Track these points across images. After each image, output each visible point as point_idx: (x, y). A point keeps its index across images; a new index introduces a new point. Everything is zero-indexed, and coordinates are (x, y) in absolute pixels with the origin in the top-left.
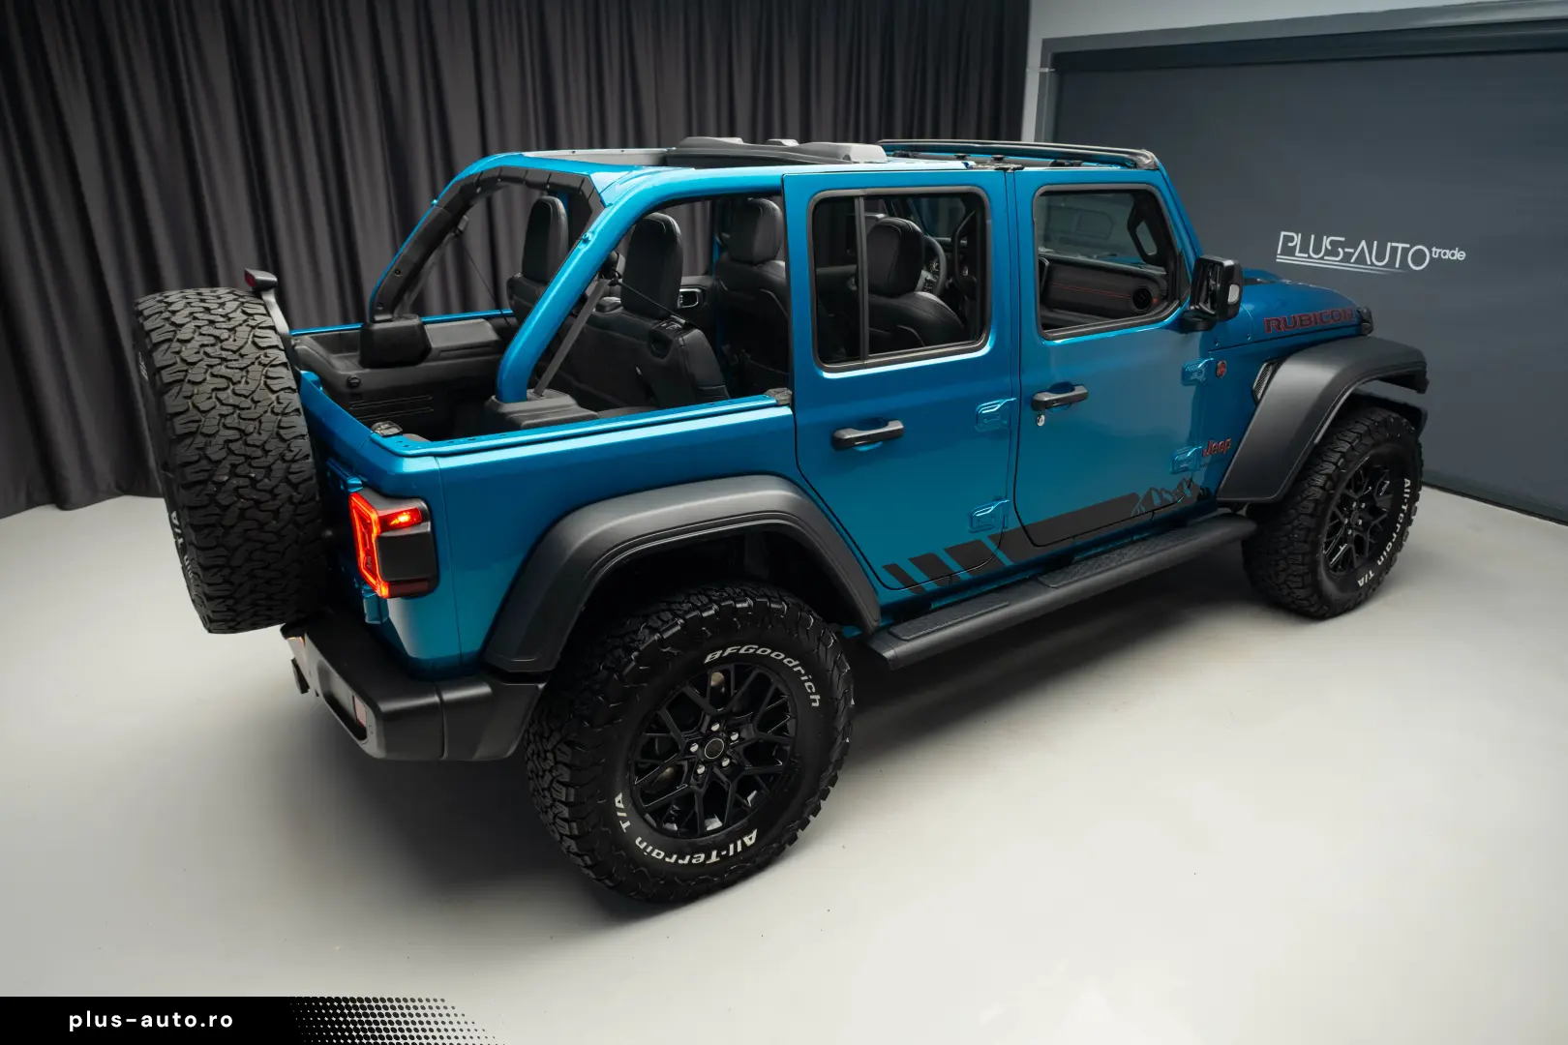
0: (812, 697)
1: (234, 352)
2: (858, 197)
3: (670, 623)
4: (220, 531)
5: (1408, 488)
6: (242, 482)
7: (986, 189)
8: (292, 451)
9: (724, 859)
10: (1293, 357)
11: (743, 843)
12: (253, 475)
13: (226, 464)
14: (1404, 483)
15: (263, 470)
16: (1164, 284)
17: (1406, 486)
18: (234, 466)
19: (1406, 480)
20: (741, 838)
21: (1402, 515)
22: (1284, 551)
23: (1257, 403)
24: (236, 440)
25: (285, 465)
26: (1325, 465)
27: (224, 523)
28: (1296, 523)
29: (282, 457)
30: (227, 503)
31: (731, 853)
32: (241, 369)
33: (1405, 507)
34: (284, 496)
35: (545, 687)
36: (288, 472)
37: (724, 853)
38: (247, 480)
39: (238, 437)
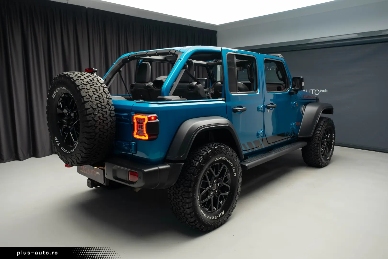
0: (234, 173)
1: (95, 83)
2: (234, 54)
3: (209, 149)
4: (94, 128)
5: (333, 136)
6: (101, 115)
7: (256, 56)
8: (111, 108)
9: (218, 218)
10: (308, 104)
11: (221, 214)
12: (103, 113)
13: (97, 109)
14: (332, 135)
15: (105, 112)
16: (284, 85)
17: (333, 135)
18: (99, 110)
19: (333, 134)
20: (221, 213)
21: (333, 143)
22: (313, 150)
23: (303, 114)
24: (99, 104)
25: (110, 111)
26: (319, 128)
27: (95, 125)
28: (315, 142)
29: (109, 110)
30: (97, 120)
31: (219, 217)
32: (98, 87)
33: (333, 141)
34: (109, 120)
35: (184, 164)
36: (110, 113)
37: (218, 216)
38: (102, 114)
39: (99, 103)
